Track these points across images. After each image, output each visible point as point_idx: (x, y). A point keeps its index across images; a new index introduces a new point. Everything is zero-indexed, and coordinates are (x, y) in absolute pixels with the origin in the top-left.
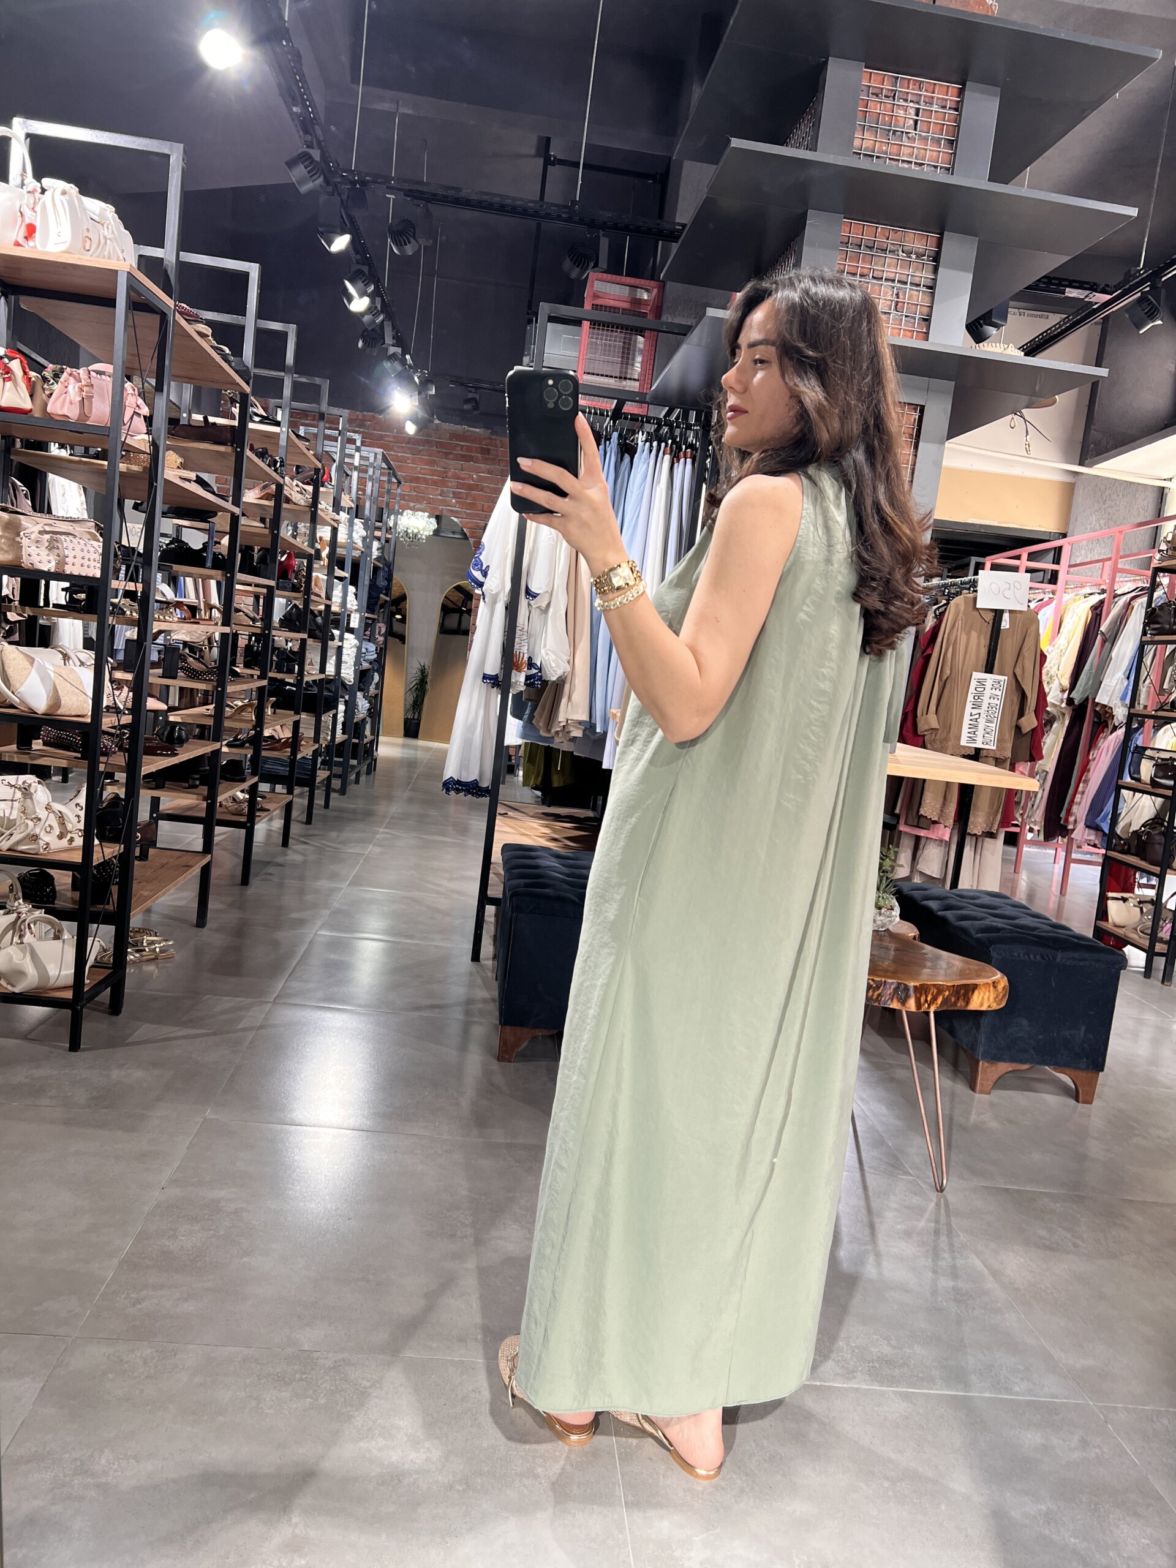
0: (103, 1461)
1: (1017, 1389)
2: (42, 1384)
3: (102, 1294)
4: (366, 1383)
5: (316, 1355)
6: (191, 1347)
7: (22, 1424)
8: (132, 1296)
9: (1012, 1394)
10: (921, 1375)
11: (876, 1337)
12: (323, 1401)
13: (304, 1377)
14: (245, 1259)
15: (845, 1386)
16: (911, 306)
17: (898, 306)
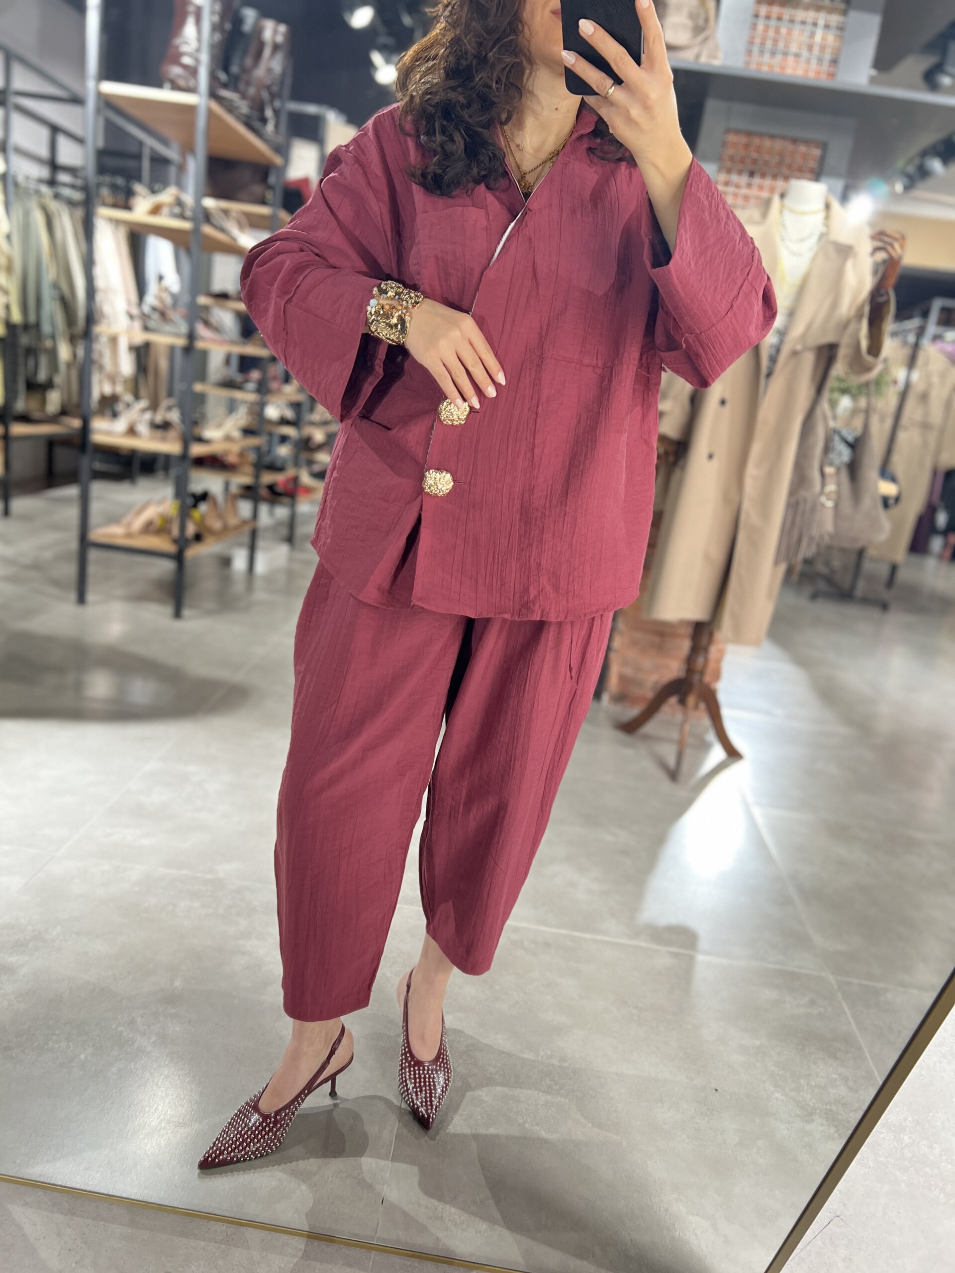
0: (54, 933)
3: (87, 828)
5: (225, 881)
6: (138, 867)
7: (5, 905)
8: (108, 830)
14: (196, 814)
15: (628, 942)
16: (823, 48)
17: (810, 48)
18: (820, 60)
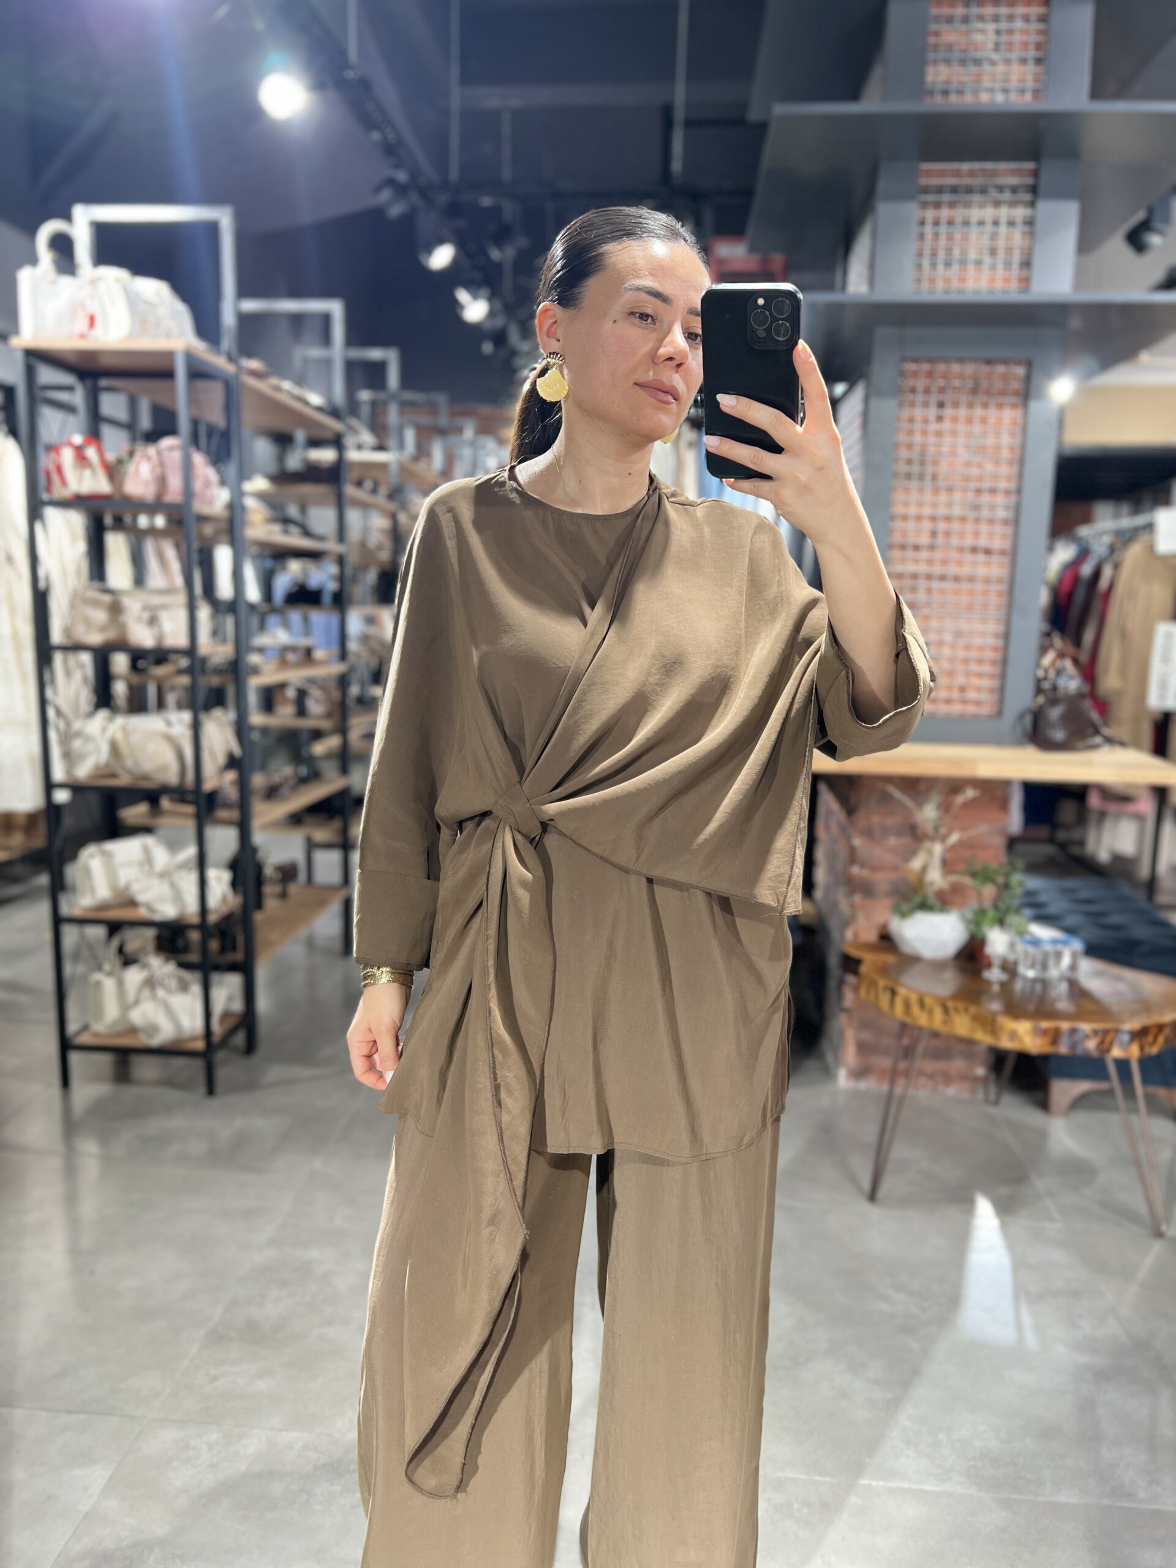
1: (1141, 1494)
3: (184, 1369)
6: (255, 1431)
7: (84, 1518)
8: (211, 1372)
9: (1133, 1501)
10: (1028, 1477)
11: (981, 1427)
14: (324, 1330)
15: (938, 1489)
16: (1009, 251)
17: (993, 252)
18: (1008, 265)
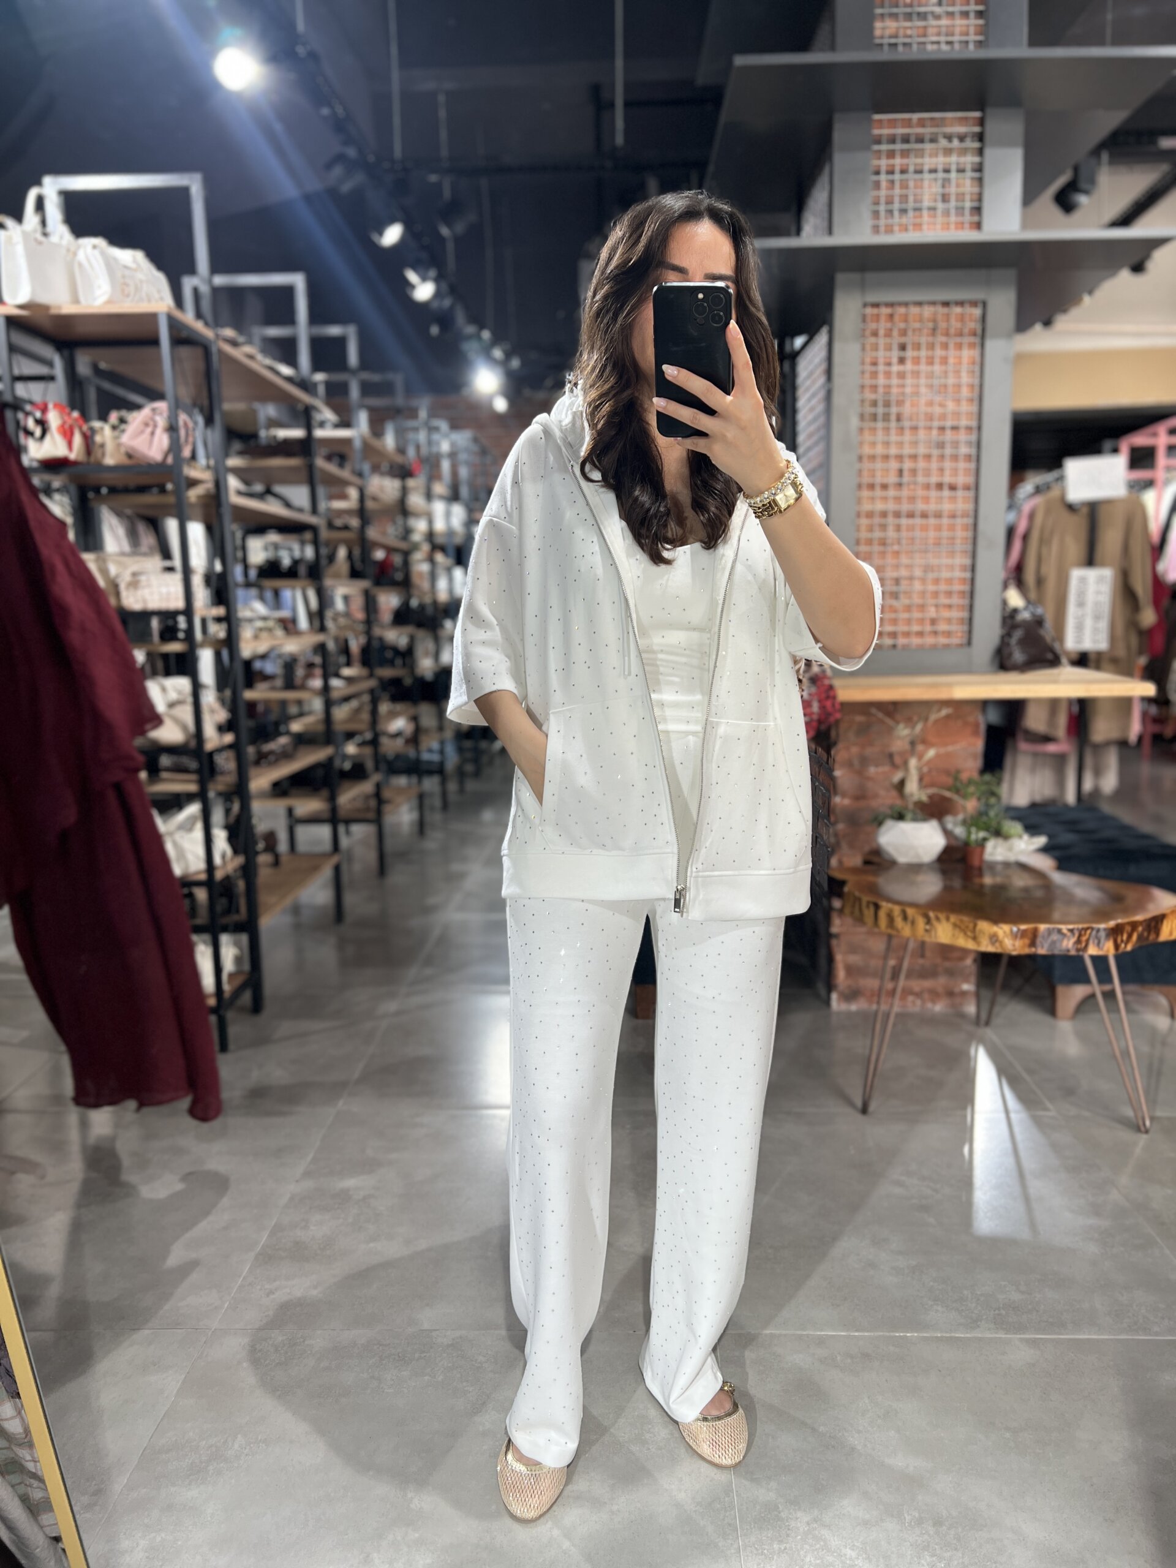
0: (236, 1446)
1: (1156, 1329)
2: (183, 1376)
3: (239, 1286)
4: (481, 1358)
5: (434, 1334)
6: (319, 1332)
7: (164, 1416)
8: (267, 1286)
9: (1151, 1335)
10: (1051, 1320)
11: (1003, 1283)
12: (440, 1378)
13: (423, 1355)
14: (372, 1245)
15: (968, 1335)
16: (960, 197)
18: (960, 210)
